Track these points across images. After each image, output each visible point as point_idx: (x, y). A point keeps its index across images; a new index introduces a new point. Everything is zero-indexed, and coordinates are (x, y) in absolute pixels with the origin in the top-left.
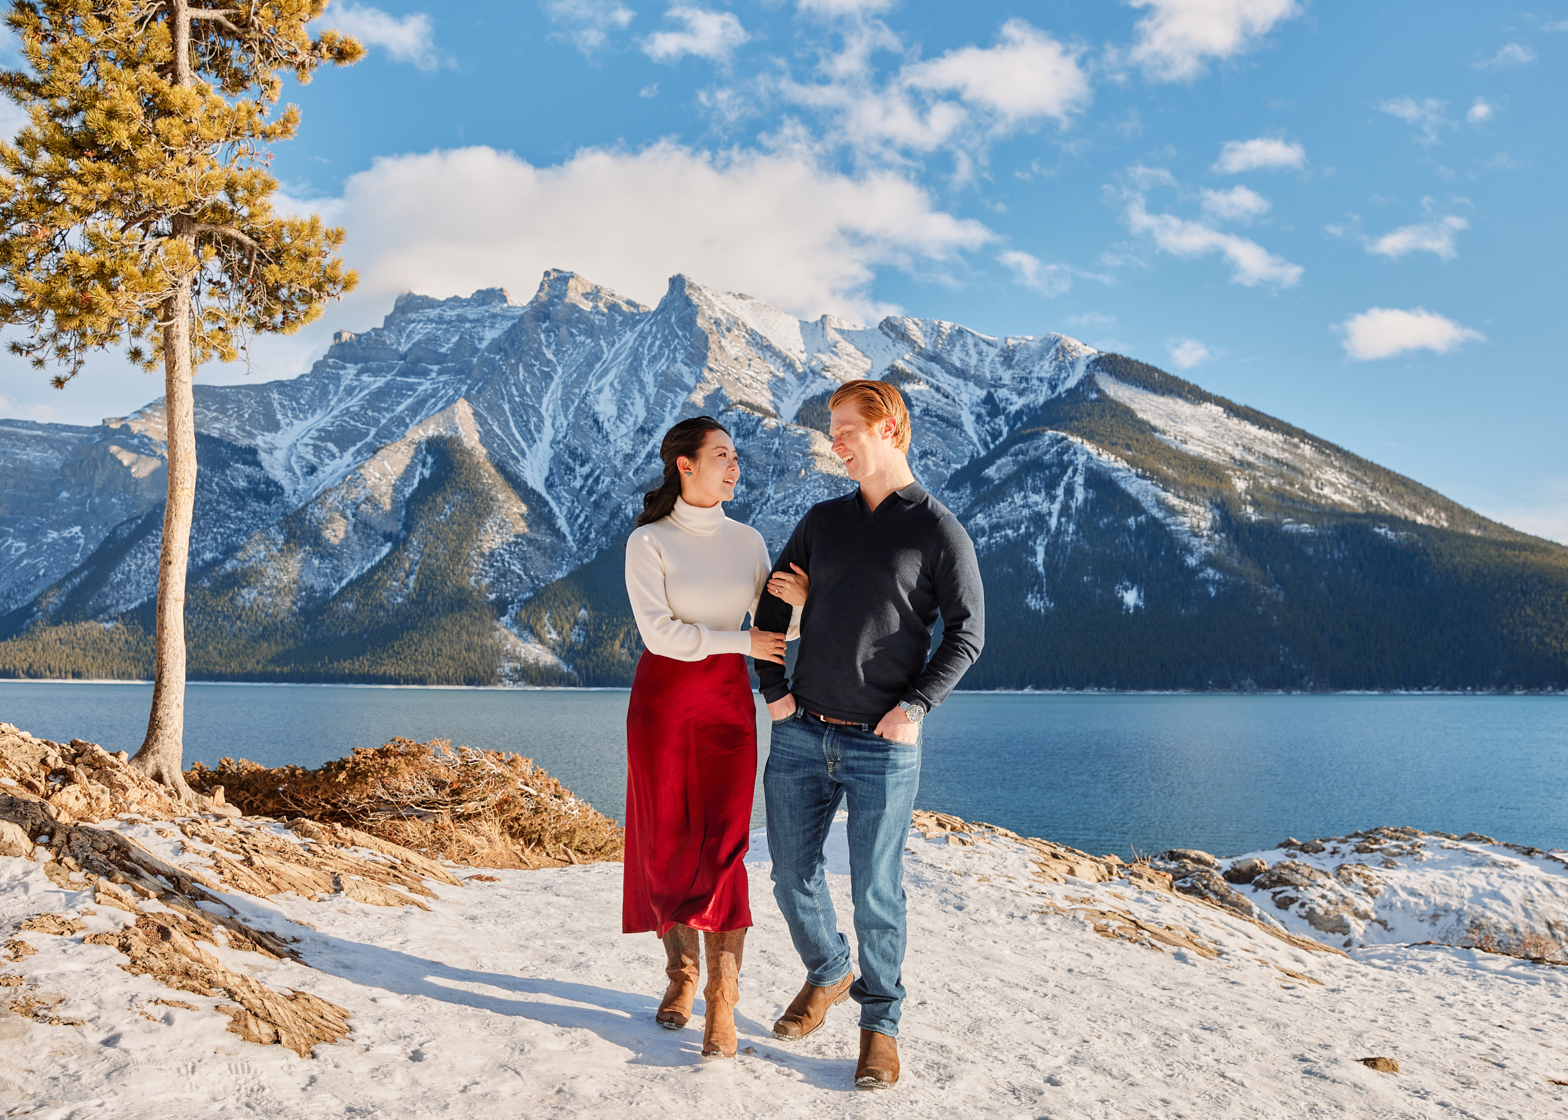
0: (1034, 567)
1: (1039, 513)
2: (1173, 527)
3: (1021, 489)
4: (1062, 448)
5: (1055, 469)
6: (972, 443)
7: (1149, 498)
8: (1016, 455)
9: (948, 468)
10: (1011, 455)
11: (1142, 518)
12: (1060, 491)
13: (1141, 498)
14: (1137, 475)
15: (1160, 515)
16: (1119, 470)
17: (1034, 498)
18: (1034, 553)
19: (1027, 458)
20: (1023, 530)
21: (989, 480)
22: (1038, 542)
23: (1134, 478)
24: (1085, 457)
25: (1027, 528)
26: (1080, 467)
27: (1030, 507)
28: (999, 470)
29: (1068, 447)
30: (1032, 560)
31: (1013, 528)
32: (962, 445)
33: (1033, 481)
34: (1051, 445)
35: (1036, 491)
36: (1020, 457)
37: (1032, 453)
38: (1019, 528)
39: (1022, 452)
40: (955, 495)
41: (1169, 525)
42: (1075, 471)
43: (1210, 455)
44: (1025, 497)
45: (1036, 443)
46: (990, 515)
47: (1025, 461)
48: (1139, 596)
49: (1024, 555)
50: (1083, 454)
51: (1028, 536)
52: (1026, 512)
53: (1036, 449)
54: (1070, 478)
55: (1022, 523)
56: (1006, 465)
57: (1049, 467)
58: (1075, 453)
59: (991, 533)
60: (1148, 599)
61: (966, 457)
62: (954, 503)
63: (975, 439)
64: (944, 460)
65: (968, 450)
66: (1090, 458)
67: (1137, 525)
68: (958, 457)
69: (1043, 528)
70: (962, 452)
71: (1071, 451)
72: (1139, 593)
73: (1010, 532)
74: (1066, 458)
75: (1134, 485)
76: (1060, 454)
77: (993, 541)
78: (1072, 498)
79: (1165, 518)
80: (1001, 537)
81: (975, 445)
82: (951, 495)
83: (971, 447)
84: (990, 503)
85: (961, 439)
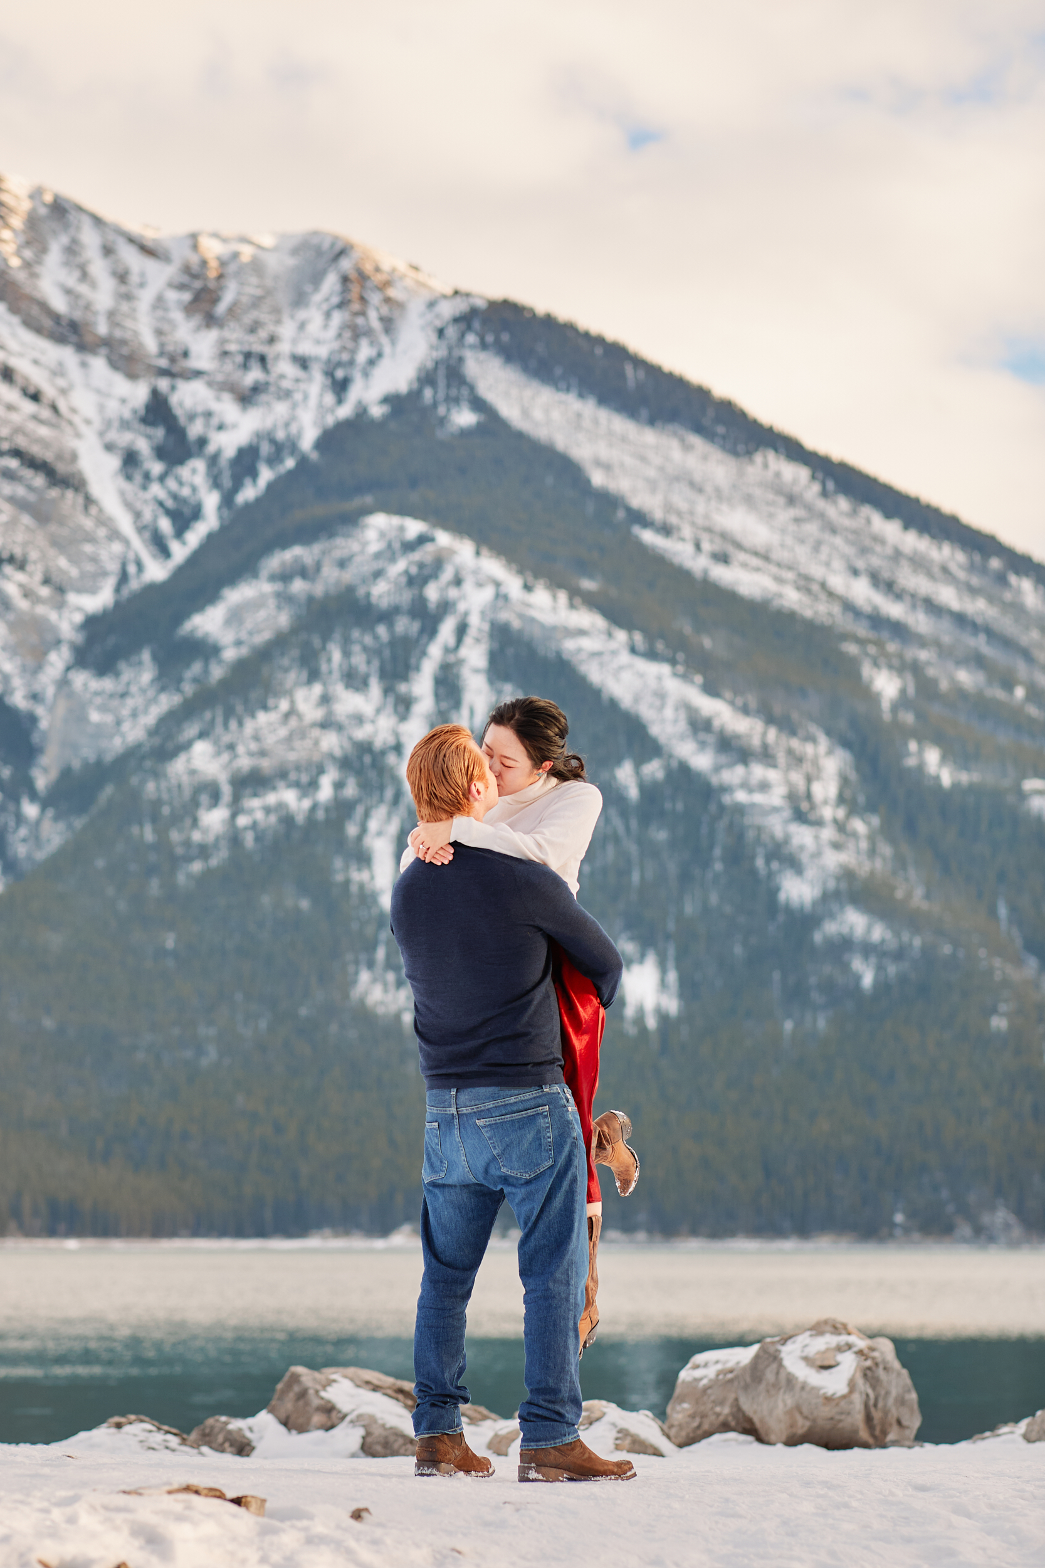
0: (368, 898)
1: (365, 748)
2: (741, 796)
3: (314, 675)
4: (421, 566)
5: (404, 625)
6: (115, 534)
7: (669, 713)
8: (284, 577)
9: (60, 605)
10: (273, 578)
11: (654, 769)
12: (422, 686)
13: (646, 712)
14: (633, 650)
15: (702, 761)
16: (581, 632)
17: (349, 702)
18: (364, 859)
19: (319, 590)
20: (325, 792)
21: (205, 650)
22: (373, 825)
23: (625, 657)
24: (488, 593)
25: (338, 786)
26: (474, 620)
27: (340, 728)
28: (235, 617)
29: (438, 564)
30: (358, 876)
31: (297, 785)
32: (91, 539)
33: (347, 654)
34: (389, 553)
35: (354, 680)
36: (298, 586)
37: (330, 575)
38: (314, 785)
39: (303, 572)
40: (107, 684)
41: (725, 789)
42: (462, 630)
43: (791, 598)
44: (325, 699)
45: (343, 545)
46: (231, 747)
47: (311, 599)
48: (663, 984)
49: (338, 863)
50: (480, 585)
51: (342, 809)
52: (330, 742)
53: (342, 564)
54: (447, 650)
55: (321, 770)
56: (256, 604)
57: (387, 616)
58: (458, 582)
59: (236, 799)
60: (688, 989)
61: (105, 574)
62: (103, 709)
63: (125, 524)
64: (46, 581)
65: (110, 554)
66: (501, 597)
67: (642, 787)
68: (83, 575)
69: (382, 788)
70: (94, 559)
71: (447, 574)
72: (663, 969)
73: (289, 797)
74: (432, 593)
75: (626, 676)
76: (417, 580)
77: (242, 821)
78: (457, 704)
79: (717, 769)
80: (268, 810)
81: (126, 542)
82: (95, 684)
83: (117, 547)
84: (229, 713)
85: (88, 523)
